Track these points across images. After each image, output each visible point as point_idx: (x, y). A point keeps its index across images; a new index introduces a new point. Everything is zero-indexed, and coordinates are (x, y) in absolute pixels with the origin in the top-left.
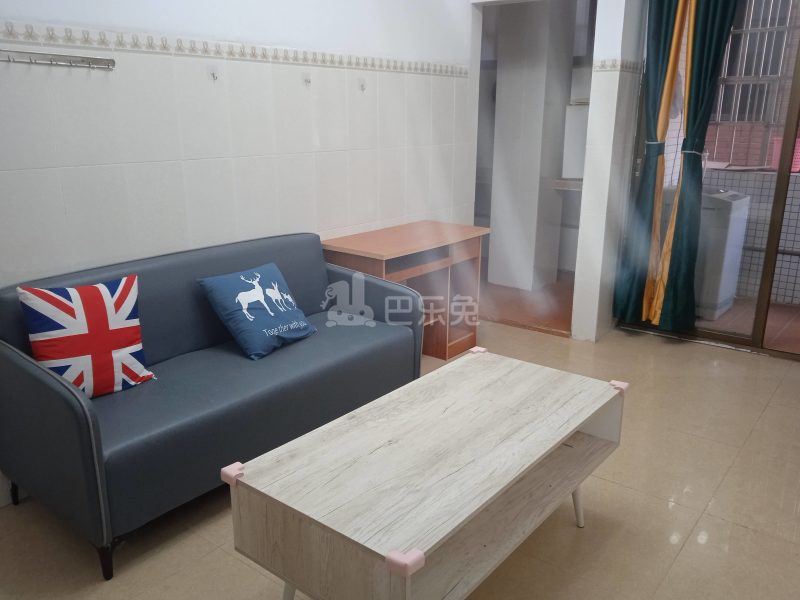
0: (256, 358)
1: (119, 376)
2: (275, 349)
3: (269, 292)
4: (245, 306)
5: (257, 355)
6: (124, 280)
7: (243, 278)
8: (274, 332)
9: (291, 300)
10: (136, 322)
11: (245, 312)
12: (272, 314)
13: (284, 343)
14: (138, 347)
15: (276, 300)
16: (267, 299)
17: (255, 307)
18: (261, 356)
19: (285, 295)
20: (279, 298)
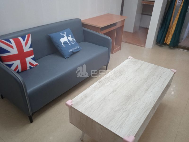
0: (66, 58)
1: (28, 65)
2: (71, 55)
3: (69, 38)
4: (63, 43)
5: (67, 57)
6: (27, 36)
7: (61, 34)
8: (71, 50)
9: (74, 40)
10: (32, 49)
11: (63, 44)
12: (70, 45)
13: (74, 53)
14: (33, 56)
15: (71, 41)
16: (69, 40)
17: (65, 43)
18: (68, 58)
19: (73, 38)
20: (72, 40)
